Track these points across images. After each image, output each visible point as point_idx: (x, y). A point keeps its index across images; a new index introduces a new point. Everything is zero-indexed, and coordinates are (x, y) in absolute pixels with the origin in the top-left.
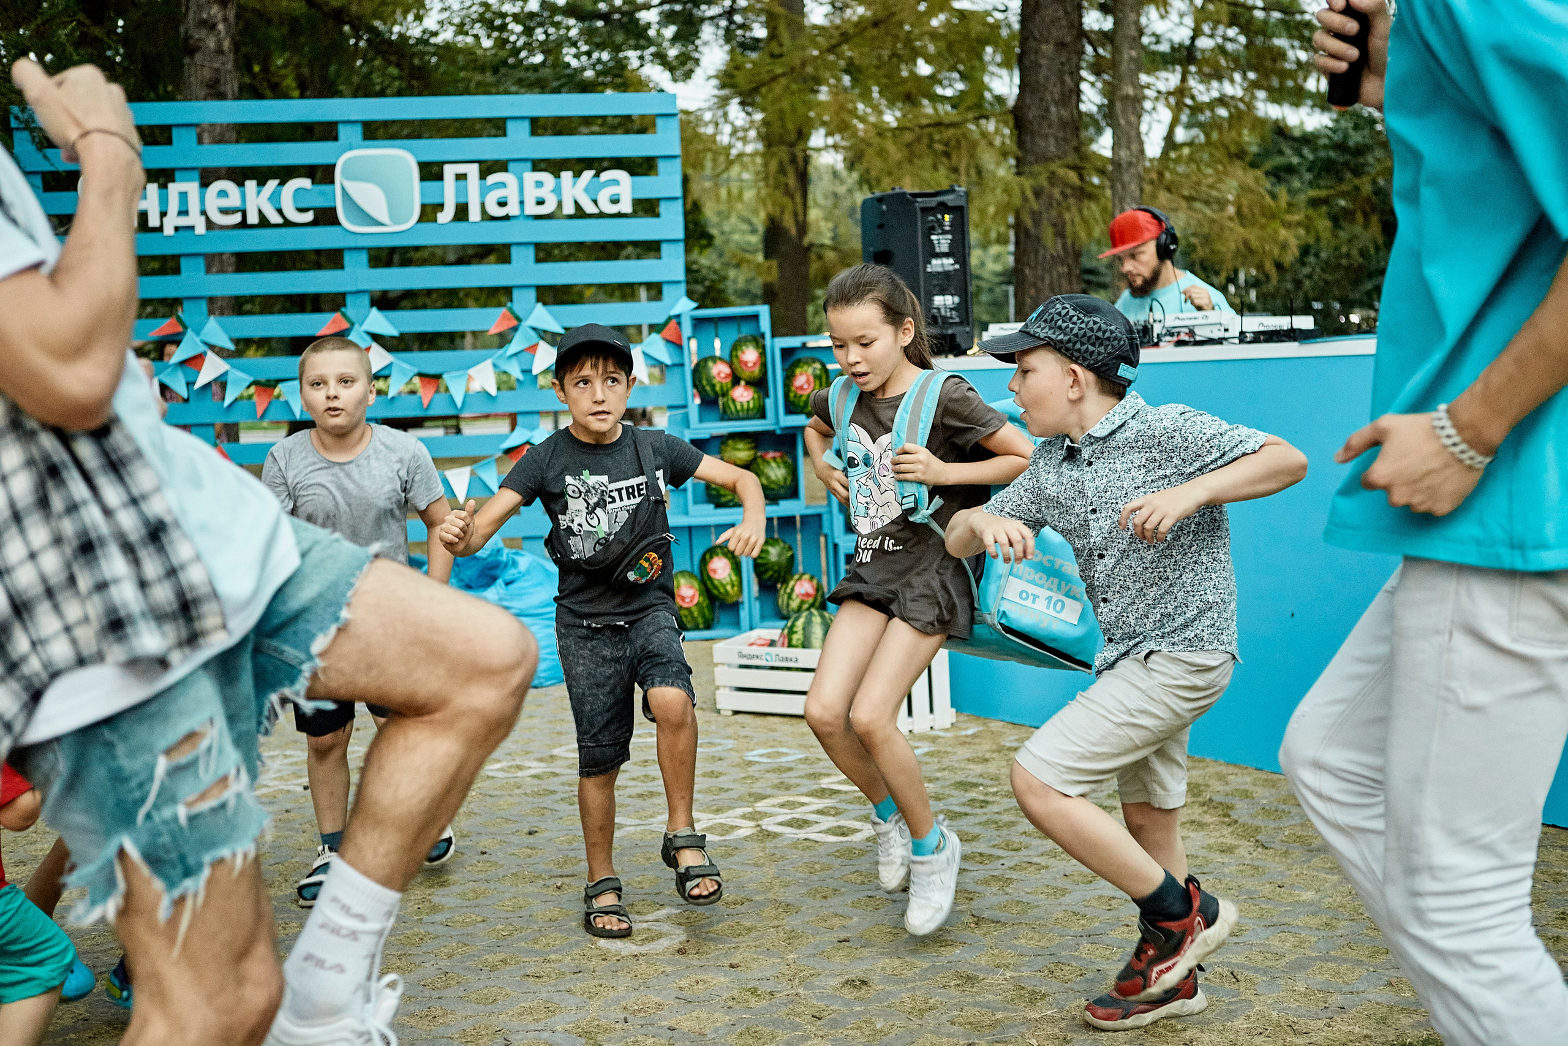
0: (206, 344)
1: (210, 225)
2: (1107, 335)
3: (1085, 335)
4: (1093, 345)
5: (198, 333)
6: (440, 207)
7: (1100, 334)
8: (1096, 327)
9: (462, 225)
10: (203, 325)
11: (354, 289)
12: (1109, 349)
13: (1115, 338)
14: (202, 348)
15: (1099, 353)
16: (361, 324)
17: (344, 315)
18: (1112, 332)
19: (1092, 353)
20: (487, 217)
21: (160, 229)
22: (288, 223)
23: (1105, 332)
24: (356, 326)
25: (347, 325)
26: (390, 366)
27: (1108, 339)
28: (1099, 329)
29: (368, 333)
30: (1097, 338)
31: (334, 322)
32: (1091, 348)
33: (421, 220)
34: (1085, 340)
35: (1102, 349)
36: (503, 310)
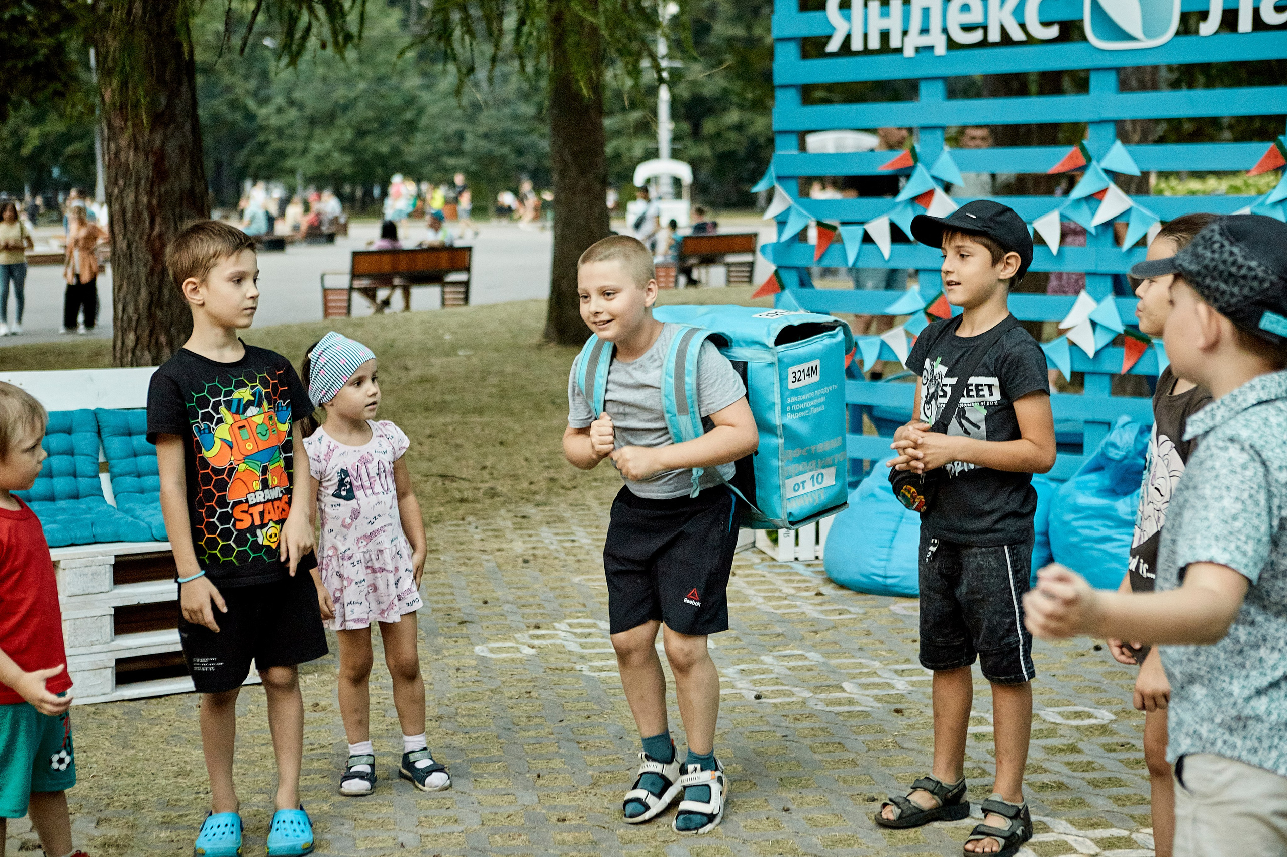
0: (935, 178)
1: (952, 45)
2: (1244, 271)
3: (1215, 268)
4: (1226, 282)
5: (928, 167)
6: (1204, 15)
7: (1234, 270)
8: (1231, 259)
9: (1228, 37)
10: (936, 157)
11: (1095, 117)
12: (1246, 291)
13: (1255, 278)
14: (931, 184)
15: (1232, 295)
16: (1099, 161)
17: (1083, 149)
18: (1250, 269)
19: (1223, 293)
20: (1259, 24)
21: (900, 51)
22: (1030, 40)
23: (1240, 267)
24: (1094, 163)
25: (1082, 161)
26: (1128, 212)
27: (1244, 277)
28: (1234, 263)
29: (1107, 171)
30: (1230, 275)
31: (1071, 157)
32: (1223, 286)
33: (1178, 33)
34: (1216, 274)
35: (1236, 290)
36: (1270, 145)
